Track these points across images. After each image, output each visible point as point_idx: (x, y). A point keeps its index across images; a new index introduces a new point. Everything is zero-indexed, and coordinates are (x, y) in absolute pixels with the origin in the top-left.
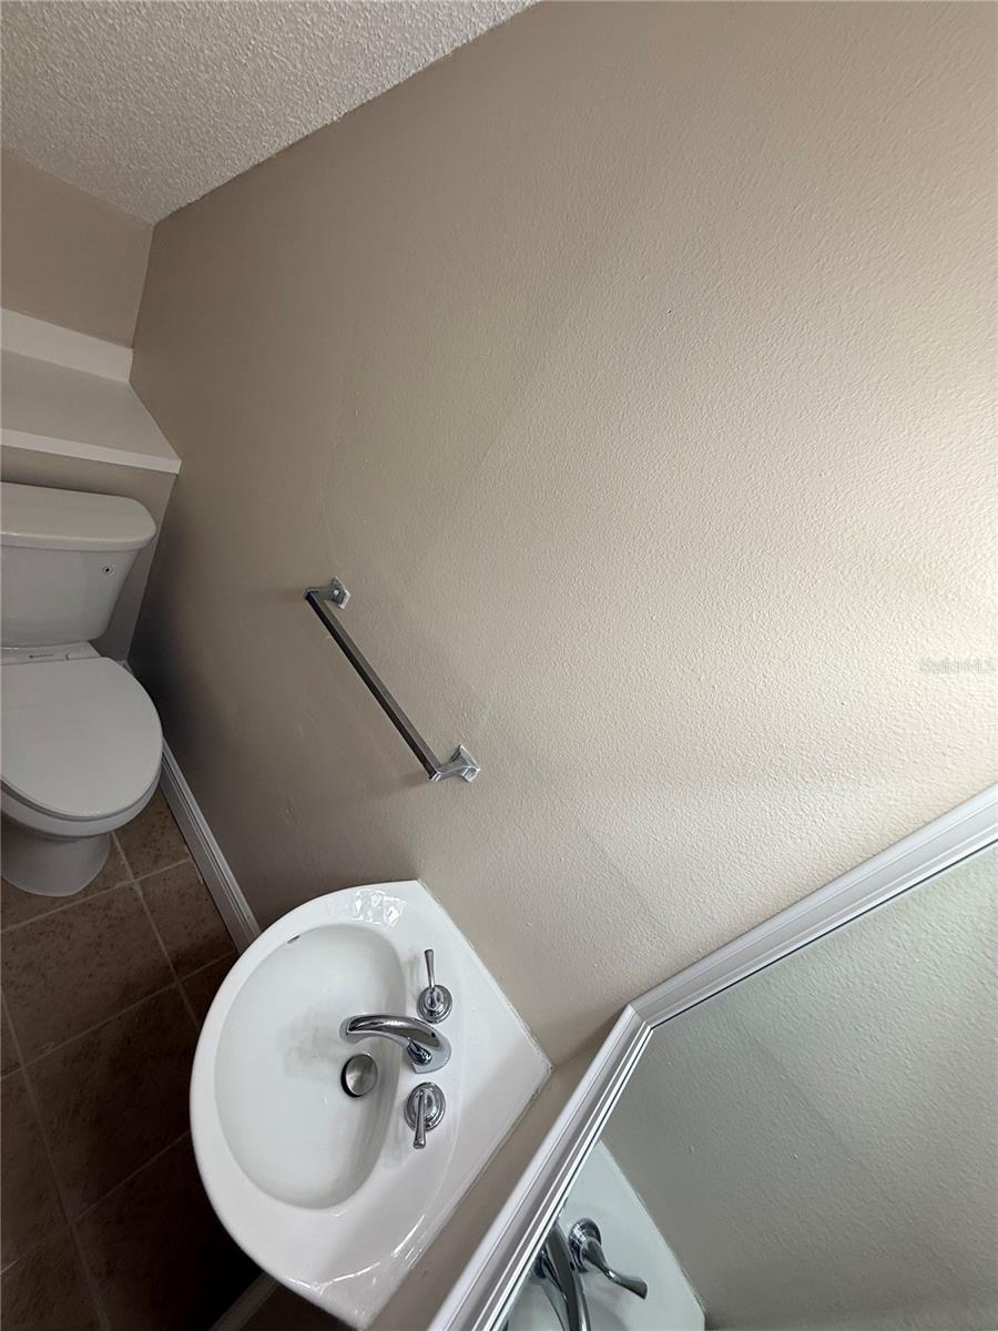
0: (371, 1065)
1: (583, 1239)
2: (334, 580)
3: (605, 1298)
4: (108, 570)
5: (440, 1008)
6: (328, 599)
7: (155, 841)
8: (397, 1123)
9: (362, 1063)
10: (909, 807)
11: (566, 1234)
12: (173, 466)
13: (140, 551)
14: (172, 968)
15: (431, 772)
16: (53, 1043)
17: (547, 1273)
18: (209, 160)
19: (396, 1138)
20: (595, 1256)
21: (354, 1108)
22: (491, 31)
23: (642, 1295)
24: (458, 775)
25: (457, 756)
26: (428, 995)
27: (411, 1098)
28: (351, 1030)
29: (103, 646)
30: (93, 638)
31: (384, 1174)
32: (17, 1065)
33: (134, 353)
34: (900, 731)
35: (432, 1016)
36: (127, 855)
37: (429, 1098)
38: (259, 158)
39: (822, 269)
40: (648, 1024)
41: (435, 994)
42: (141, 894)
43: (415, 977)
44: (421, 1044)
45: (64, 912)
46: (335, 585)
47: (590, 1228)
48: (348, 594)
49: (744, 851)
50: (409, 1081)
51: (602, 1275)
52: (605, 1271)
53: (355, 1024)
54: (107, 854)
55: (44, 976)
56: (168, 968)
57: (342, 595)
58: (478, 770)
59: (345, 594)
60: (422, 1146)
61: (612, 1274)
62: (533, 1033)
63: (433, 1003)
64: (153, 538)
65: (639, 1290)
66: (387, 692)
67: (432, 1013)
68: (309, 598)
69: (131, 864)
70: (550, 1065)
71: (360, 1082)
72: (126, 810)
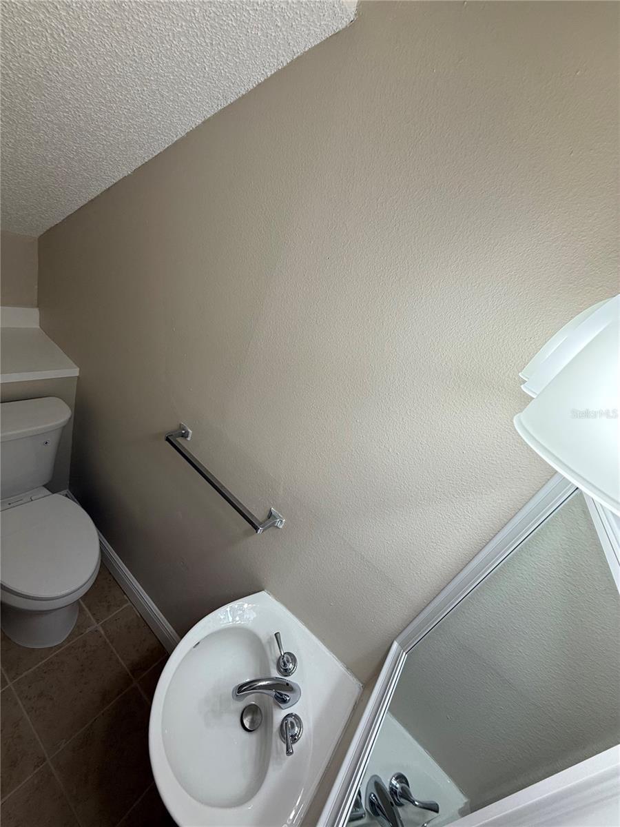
0: (257, 709)
1: (398, 786)
2: (180, 424)
3: (417, 818)
4: (46, 443)
5: (291, 666)
6: (179, 437)
7: (106, 597)
8: (276, 742)
9: (251, 710)
10: (509, 502)
11: (387, 787)
12: (75, 372)
13: (64, 427)
14: (130, 674)
15: (256, 529)
16: (64, 740)
17: (380, 813)
18: (63, 203)
19: (277, 750)
20: (406, 795)
21: (251, 739)
22: (203, 123)
23: (437, 811)
24: (273, 525)
25: (270, 515)
26: (281, 660)
27: (282, 725)
28: (238, 693)
29: (52, 487)
30: (45, 483)
31: (274, 775)
32: (44, 760)
33: (39, 310)
34: (495, 462)
35: (287, 672)
36: (90, 610)
37: (292, 723)
38: (91, 197)
39: (398, 229)
40: (404, 651)
41: (285, 659)
42: (102, 632)
43: (273, 651)
44: (282, 692)
45: (57, 656)
46: (181, 427)
47: (401, 778)
48: (191, 431)
49: (434, 541)
50: (279, 715)
51: (411, 805)
52: (413, 802)
53: (241, 689)
54: (78, 612)
55: (52, 699)
56: (128, 675)
57: (187, 433)
58: (284, 521)
59: (188, 432)
60: (292, 753)
61: (416, 803)
62: (348, 668)
63: (285, 664)
64: (70, 419)
65: (434, 808)
66: (223, 486)
67: (286, 670)
68: (168, 439)
69: (94, 615)
70: (361, 685)
71: (252, 722)
72: (82, 586)
